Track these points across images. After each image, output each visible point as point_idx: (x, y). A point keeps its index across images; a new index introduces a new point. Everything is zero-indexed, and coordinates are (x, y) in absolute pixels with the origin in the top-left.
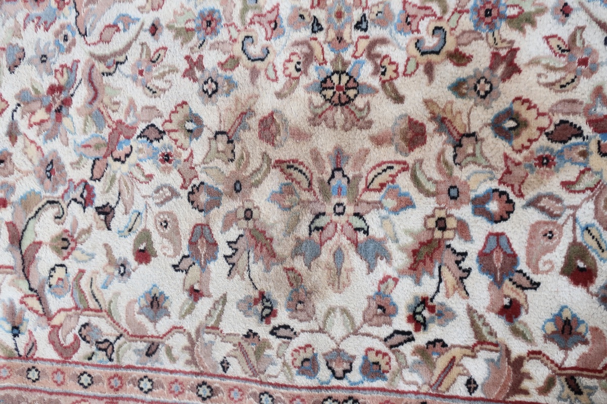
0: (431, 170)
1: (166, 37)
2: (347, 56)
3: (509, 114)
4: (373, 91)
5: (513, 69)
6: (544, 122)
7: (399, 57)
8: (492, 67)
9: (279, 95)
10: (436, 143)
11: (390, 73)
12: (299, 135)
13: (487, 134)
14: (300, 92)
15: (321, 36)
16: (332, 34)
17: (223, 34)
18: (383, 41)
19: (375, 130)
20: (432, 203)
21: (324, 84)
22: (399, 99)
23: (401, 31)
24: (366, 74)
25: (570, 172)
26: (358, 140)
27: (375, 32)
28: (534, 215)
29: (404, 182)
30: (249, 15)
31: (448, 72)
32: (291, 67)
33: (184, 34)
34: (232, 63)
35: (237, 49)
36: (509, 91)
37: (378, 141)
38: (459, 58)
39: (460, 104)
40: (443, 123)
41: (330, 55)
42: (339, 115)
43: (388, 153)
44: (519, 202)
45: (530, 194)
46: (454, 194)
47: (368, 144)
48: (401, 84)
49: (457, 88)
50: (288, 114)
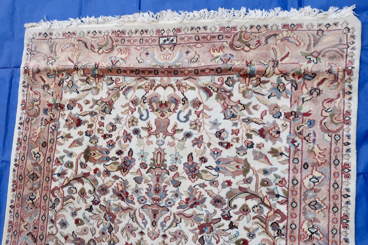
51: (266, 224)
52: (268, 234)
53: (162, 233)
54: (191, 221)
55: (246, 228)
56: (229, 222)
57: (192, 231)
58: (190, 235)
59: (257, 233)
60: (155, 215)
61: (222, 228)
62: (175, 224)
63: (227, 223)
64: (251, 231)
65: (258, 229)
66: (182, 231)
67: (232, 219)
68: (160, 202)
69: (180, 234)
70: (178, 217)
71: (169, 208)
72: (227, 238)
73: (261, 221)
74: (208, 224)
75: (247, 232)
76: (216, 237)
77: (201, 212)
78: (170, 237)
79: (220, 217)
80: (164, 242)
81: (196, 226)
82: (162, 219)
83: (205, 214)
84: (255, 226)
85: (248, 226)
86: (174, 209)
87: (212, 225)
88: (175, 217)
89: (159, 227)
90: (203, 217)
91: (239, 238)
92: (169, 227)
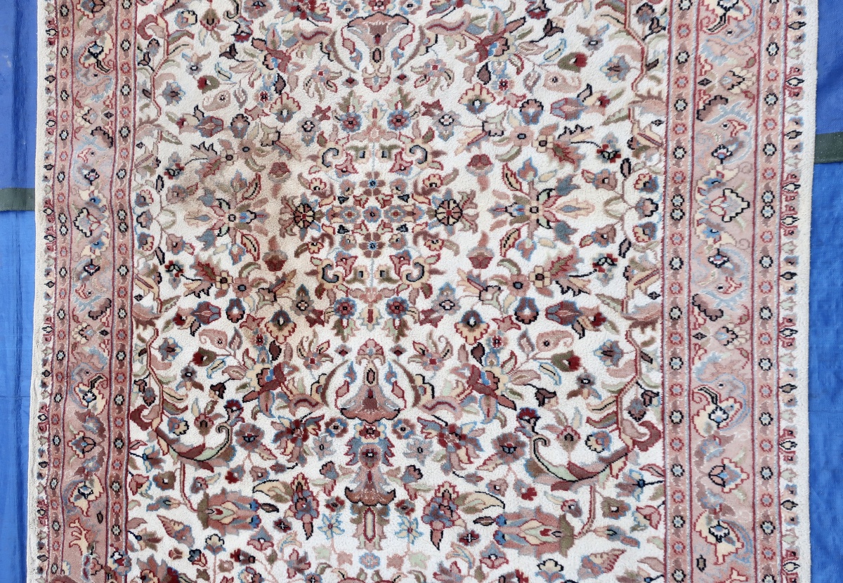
0: (254, 274)
1: (344, 91)
2: (324, 221)
3: (287, 320)
4: (302, 238)
5: (312, 323)
6: (281, 339)
7: (323, 254)
8: (314, 311)
9: (300, 176)
10: (271, 277)
11: (313, 248)
12: (276, 190)
13: (276, 308)
14: (302, 190)
15: (337, 203)
16: (337, 210)
17: (342, 134)
18: (331, 244)
19: (279, 239)
20: (236, 275)
21: (307, 206)
22: (297, 254)
23: (338, 255)
24: (313, 233)
25: (254, 353)
26: (273, 228)
27: (338, 238)
28: (230, 334)
29: (247, 258)
30: (353, 153)
31: (312, 284)
32: (317, 184)
33: (345, 105)
34: (322, 141)
35: (331, 145)
36: (301, 321)
37: (272, 242)
38: (320, 292)
39: (293, 291)
40: (282, 282)
41: (324, 209)
42: (287, 216)
43: (264, 248)
44: (237, 325)
45: (242, 331)
46: (242, 288)
47: (270, 235)
48: (306, 255)
49: (303, 290)
50: (289, 182)
51: (624, 12)
52: (629, 33)
53: (396, 73)
54: (459, 38)
55: (581, 30)
56: (543, 22)
57: (462, 59)
58: (459, 68)
59: (605, 37)
60: (378, 38)
61: (528, 38)
62: (423, 48)
63: (538, 25)
64: (593, 33)
65: (607, 27)
66: (439, 61)
67: (550, 15)
68: (389, 6)
69: (435, 67)
70: (430, 34)
71: (409, 17)
72: (539, 59)
73: (615, 9)
74: (498, 35)
75: (583, 37)
76: (515, 59)
77: (481, 12)
78: (413, 77)
79: (524, 14)
80: (400, 90)
81: (471, 45)
82: (394, 43)
83: (490, 14)
84: (602, 23)
85: (586, 24)
86: (420, 19)
87: (506, 35)
88: (422, 34)
89: (388, 60)
90: (485, 23)
91: (566, 52)
92: (411, 58)
